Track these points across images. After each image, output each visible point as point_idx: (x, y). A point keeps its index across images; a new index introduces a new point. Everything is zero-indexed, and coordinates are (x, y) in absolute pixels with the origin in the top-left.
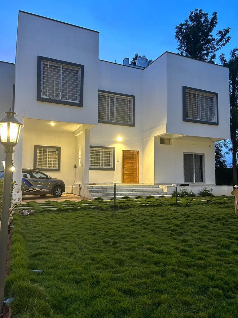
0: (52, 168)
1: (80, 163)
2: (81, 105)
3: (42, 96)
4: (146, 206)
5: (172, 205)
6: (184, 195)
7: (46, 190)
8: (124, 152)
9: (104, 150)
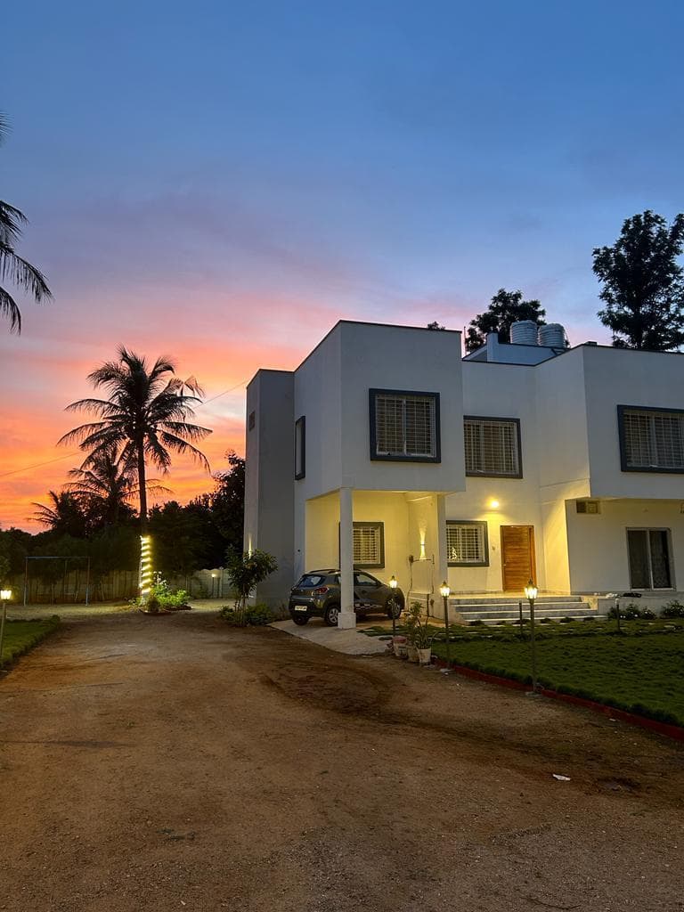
0: (371, 562)
1: (423, 553)
2: (437, 460)
3: (378, 453)
4: (569, 636)
5: (611, 634)
6: (632, 614)
7: (378, 606)
8: (504, 529)
9: (465, 527)
